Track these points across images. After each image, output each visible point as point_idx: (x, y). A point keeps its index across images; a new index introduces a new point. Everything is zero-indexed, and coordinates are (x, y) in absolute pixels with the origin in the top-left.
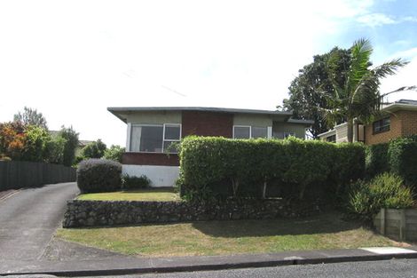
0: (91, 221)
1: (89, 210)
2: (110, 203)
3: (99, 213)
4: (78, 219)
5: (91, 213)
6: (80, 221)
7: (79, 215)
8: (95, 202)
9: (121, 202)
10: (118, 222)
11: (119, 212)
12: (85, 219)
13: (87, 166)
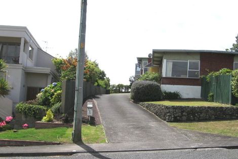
0: (184, 118)
1: (183, 112)
2: (195, 108)
3: (189, 113)
4: (177, 117)
5: (184, 114)
6: (178, 118)
7: (177, 115)
8: (185, 107)
9: (201, 107)
10: (201, 119)
11: (201, 113)
12: (180, 117)
13: (140, 85)
